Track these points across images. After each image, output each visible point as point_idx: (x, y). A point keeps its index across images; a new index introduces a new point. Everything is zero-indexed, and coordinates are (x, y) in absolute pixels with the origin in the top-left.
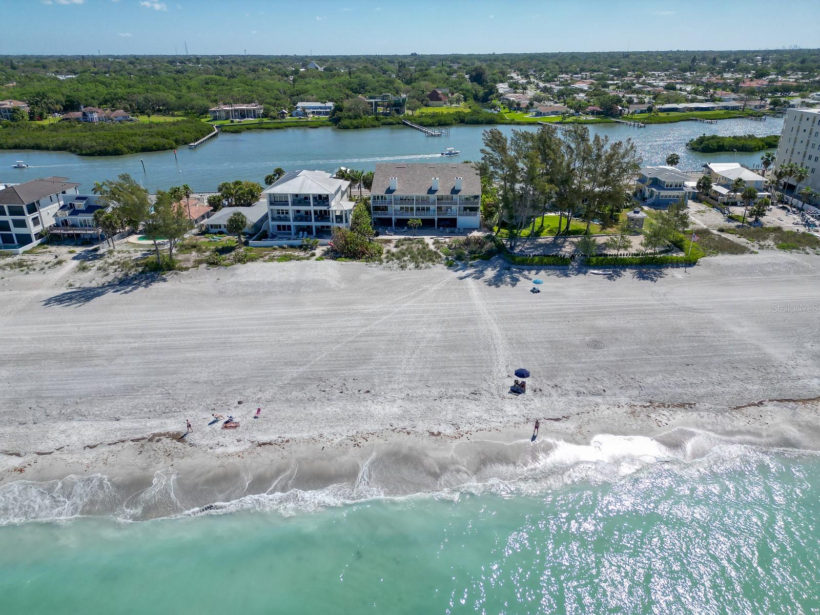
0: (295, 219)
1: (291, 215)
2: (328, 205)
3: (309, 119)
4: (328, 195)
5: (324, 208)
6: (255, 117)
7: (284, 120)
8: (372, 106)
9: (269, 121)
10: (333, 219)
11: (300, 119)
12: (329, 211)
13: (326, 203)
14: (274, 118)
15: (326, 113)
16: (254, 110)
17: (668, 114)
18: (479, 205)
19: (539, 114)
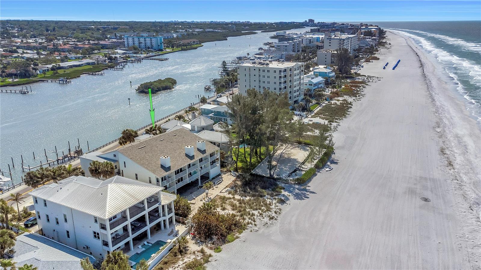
1: (130, 229)
2: (158, 201)
10: (163, 213)
17: (65, 71)
18: (218, 156)
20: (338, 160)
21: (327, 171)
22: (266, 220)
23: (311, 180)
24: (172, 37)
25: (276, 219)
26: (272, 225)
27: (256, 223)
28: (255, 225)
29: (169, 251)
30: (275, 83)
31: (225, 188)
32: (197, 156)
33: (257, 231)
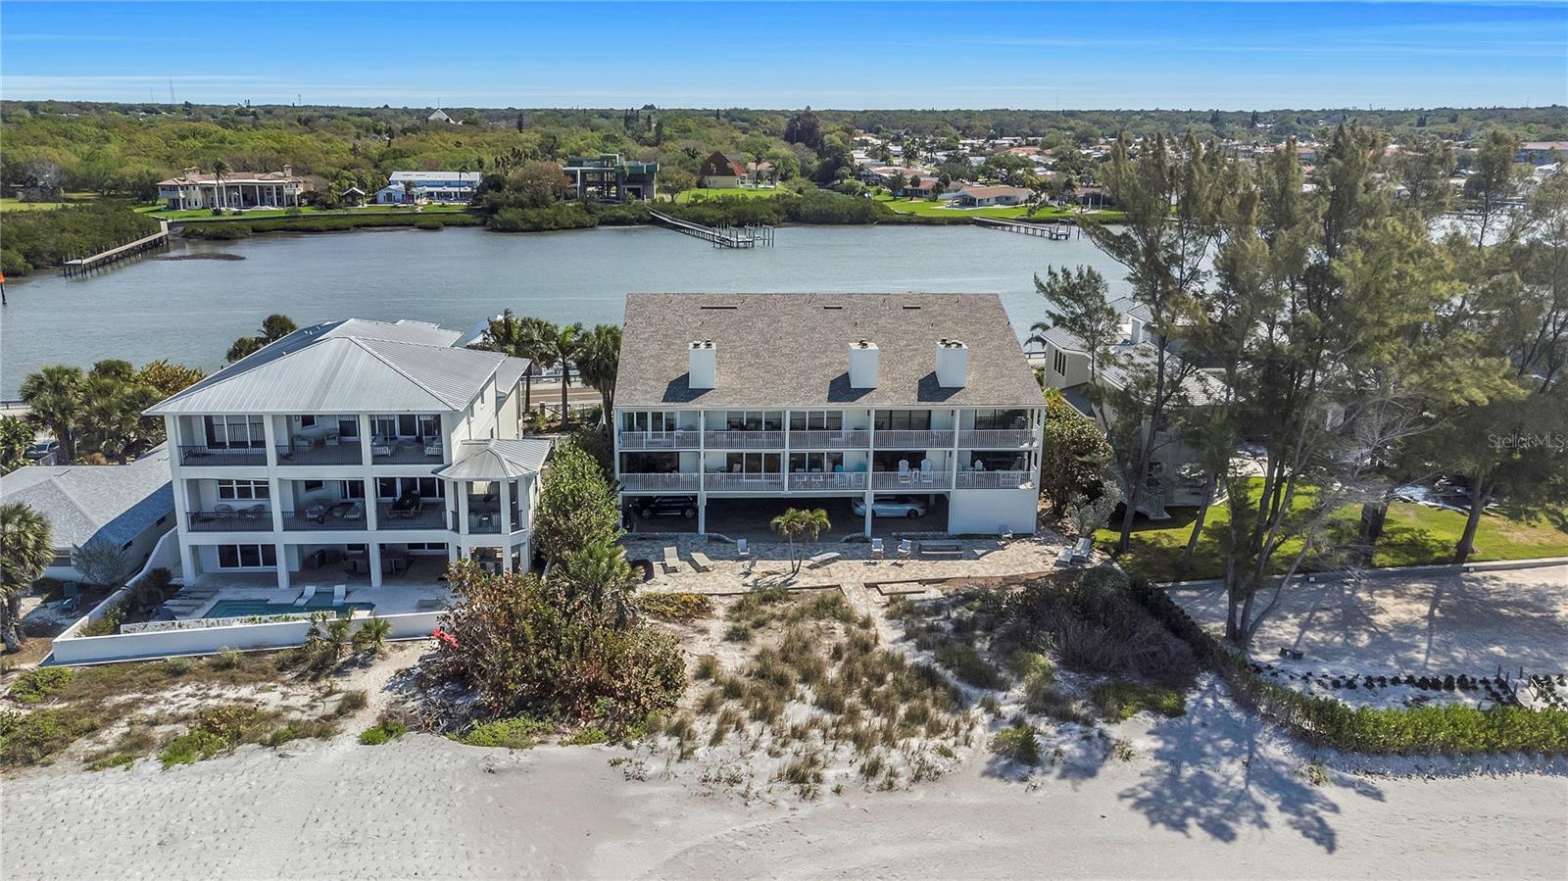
0: (297, 519)
1: (277, 505)
2: (438, 458)
3: (419, 210)
4: (438, 417)
5: (421, 471)
6: (280, 203)
7: (353, 211)
8: (575, 181)
9: (316, 213)
10: (456, 514)
11: (395, 207)
12: (441, 482)
13: (429, 451)
14: (329, 207)
15: (463, 196)
16: (279, 189)
18: (1035, 444)
19: (968, 202)
22: (769, 768)
25: (804, 794)
26: (735, 801)
27: (701, 750)
28: (685, 755)
31: (920, 582)
32: (883, 396)
33: (640, 778)
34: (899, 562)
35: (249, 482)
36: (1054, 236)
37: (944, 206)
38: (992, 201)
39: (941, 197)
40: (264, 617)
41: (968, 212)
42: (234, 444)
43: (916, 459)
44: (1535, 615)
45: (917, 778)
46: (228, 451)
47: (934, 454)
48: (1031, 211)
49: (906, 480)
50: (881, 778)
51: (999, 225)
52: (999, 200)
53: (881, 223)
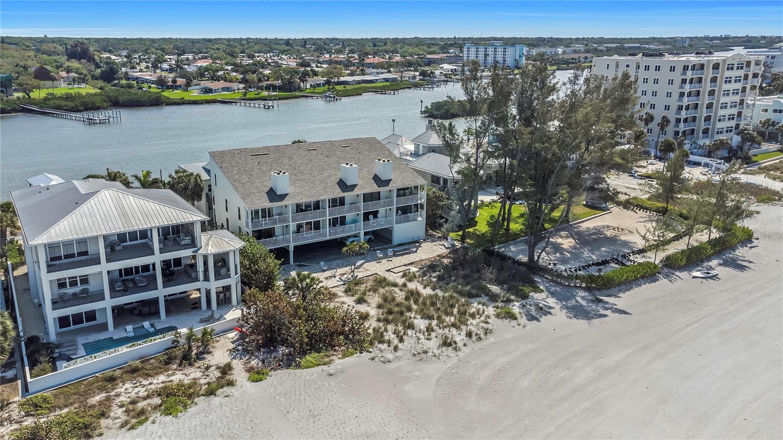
1: (106, 285)
10: (205, 272)
13: (183, 242)
17: (345, 87)
18: (423, 200)
19: (208, 91)
20: (750, 262)
21: (694, 277)
22: (433, 344)
23: (632, 288)
24: (553, 53)
25: (455, 349)
26: (434, 359)
27: (400, 345)
28: (396, 349)
29: (166, 350)
30: (669, 95)
31: (405, 265)
32: (362, 187)
33: (389, 361)
34: (390, 259)
35: (76, 277)
36: (267, 107)
37: (194, 93)
38: (220, 90)
39: (190, 88)
40: (139, 342)
41: (210, 96)
42: (67, 257)
43: (375, 214)
44: (602, 236)
45: (486, 333)
46: (64, 261)
47: (382, 211)
48: (245, 94)
49: (375, 225)
50: (474, 338)
51: (234, 102)
52: (224, 89)
53: (167, 104)
